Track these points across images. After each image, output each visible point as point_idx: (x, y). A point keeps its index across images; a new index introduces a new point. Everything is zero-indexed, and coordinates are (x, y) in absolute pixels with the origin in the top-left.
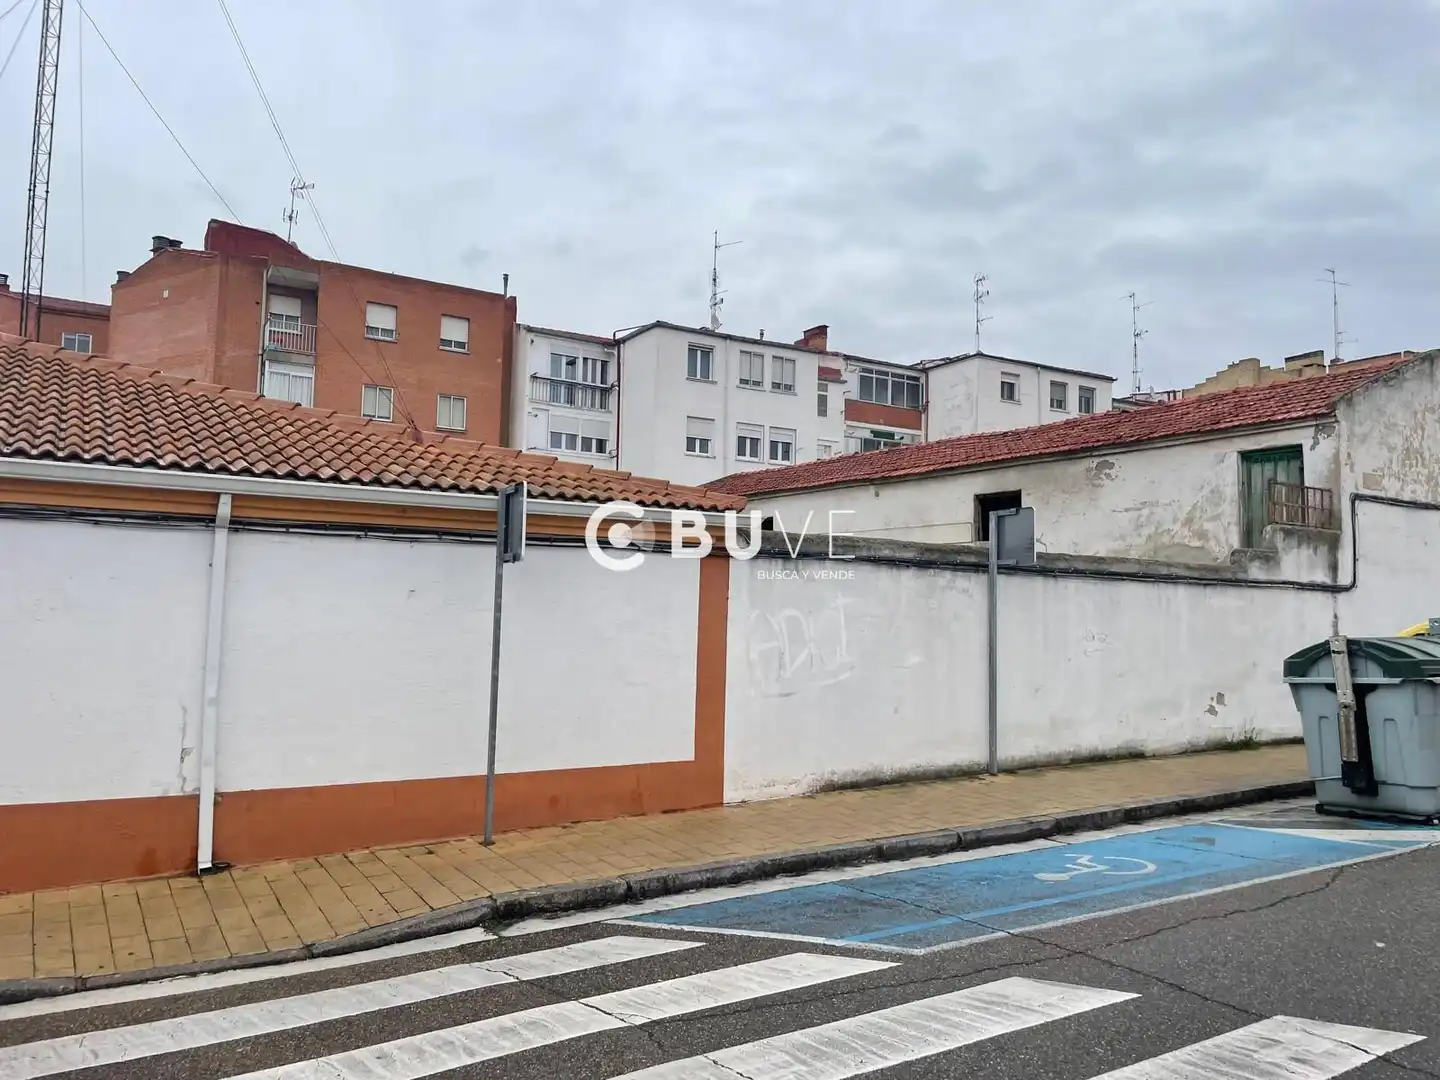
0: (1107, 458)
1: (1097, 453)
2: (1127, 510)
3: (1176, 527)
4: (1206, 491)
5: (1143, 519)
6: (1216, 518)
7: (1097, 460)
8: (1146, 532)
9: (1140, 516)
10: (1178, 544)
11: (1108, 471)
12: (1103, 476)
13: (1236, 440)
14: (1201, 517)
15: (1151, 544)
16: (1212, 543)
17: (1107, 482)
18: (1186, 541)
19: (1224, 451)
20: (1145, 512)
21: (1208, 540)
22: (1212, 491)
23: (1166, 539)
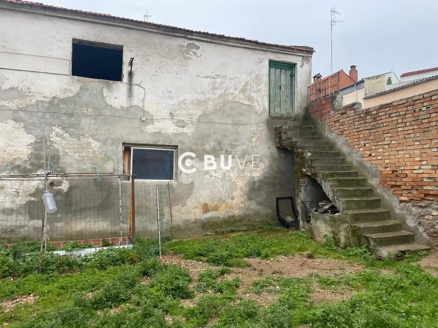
0: (195, 42)
1: (190, 37)
2: (207, 77)
3: (237, 93)
4: (253, 76)
5: (216, 85)
6: (258, 91)
7: (187, 42)
8: (218, 92)
9: (215, 82)
10: (237, 102)
11: (194, 50)
12: (191, 53)
13: (269, 53)
14: (250, 89)
15: (221, 100)
16: (256, 104)
17: (194, 57)
18: (242, 101)
19: (263, 58)
20: (218, 80)
21: (253, 102)
22: (256, 76)
23: (230, 98)
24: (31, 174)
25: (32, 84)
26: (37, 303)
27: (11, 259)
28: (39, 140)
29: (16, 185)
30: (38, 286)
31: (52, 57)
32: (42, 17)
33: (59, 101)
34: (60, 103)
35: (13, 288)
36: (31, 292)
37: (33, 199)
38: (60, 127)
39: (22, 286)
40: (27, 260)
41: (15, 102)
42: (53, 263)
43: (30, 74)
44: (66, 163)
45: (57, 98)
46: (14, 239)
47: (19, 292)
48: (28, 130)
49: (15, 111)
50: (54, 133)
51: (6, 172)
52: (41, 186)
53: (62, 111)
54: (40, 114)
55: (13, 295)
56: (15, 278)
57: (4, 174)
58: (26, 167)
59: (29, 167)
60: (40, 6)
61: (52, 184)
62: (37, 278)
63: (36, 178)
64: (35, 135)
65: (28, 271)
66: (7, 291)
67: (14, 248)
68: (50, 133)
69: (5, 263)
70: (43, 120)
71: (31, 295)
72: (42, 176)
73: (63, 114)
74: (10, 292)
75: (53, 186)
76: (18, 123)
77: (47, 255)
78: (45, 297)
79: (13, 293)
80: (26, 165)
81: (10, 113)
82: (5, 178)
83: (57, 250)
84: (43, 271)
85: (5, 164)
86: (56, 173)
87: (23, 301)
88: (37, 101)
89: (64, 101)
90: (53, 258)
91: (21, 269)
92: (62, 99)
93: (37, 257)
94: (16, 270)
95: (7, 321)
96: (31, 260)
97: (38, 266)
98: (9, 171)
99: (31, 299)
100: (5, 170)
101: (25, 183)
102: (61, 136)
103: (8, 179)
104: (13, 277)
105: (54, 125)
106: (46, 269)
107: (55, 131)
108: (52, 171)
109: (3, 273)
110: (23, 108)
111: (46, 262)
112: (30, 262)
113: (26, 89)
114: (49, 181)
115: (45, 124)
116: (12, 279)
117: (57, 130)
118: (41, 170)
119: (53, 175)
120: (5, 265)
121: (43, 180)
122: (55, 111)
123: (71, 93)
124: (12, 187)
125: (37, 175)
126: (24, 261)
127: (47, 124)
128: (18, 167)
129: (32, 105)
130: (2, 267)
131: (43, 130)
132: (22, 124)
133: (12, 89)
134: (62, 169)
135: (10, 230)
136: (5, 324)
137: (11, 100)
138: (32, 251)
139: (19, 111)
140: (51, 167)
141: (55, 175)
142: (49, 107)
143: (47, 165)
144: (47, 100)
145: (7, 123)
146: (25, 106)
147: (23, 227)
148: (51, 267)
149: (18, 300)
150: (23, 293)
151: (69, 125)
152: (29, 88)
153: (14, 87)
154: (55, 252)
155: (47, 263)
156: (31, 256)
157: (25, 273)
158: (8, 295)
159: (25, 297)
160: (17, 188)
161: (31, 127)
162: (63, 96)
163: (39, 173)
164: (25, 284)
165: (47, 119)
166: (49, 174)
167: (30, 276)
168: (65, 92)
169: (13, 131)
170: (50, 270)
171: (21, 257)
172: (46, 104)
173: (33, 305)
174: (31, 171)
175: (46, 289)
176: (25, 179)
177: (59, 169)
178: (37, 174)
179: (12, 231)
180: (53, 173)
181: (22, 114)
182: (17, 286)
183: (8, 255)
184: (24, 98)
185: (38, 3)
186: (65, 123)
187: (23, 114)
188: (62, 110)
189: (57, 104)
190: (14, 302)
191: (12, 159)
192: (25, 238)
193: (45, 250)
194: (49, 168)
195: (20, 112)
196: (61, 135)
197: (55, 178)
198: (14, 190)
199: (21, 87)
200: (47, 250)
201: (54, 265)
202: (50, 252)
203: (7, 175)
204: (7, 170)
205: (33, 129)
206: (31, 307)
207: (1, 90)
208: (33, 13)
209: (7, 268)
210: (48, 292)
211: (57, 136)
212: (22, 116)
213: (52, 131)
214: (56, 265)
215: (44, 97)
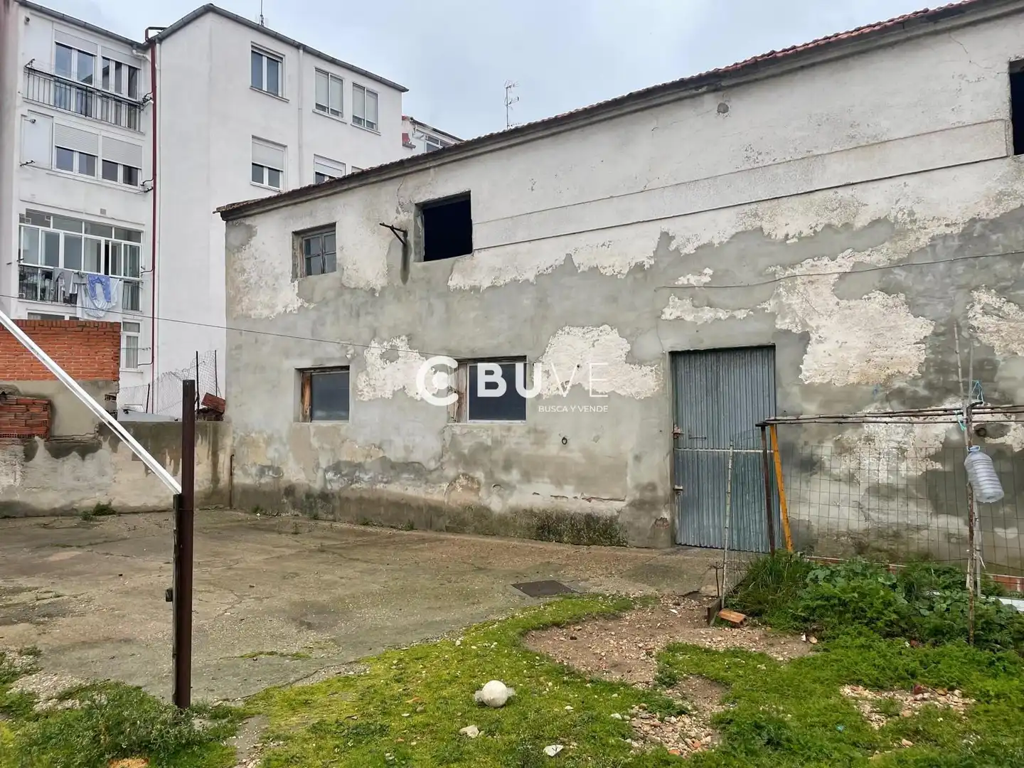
24: (928, 409)
25: (919, 201)
26: (971, 714)
27: (901, 599)
28: (943, 329)
29: (898, 433)
30: (970, 674)
31: (961, 125)
32: (930, 40)
33: (985, 227)
34: (988, 232)
35: (912, 665)
36: (954, 684)
37: (938, 466)
38: (993, 291)
39: (933, 665)
40: (937, 606)
41: (884, 251)
42: (1002, 627)
43: (911, 181)
44: (1014, 379)
45: (980, 220)
46: (901, 555)
47: (926, 677)
48: (914, 308)
49: (886, 270)
50: (978, 307)
51: (875, 404)
52: (955, 437)
53: (994, 251)
54: (942, 266)
55: (914, 681)
56: (913, 642)
57: (871, 409)
58: (915, 392)
59: (923, 392)
60: (922, 17)
61: (981, 432)
62: (966, 654)
63: (940, 419)
64: (931, 318)
65: (944, 635)
66: (900, 667)
67: (905, 574)
68: (968, 308)
69: (890, 604)
70: (948, 281)
71: (957, 692)
72: (956, 412)
73: (998, 258)
74: (907, 671)
75: (985, 436)
76: (892, 296)
77: (985, 603)
78: (991, 707)
79: (913, 675)
80: (917, 389)
81: (874, 278)
82: (874, 419)
83: (1011, 597)
84: (978, 642)
85: (872, 388)
86: (989, 405)
87: (939, 701)
88: (933, 239)
89: (995, 225)
90: (1002, 615)
91: (927, 626)
92: (992, 221)
93: (959, 604)
94: (914, 626)
95: (908, 735)
96: (948, 610)
97: (966, 626)
98: (882, 403)
99: (956, 701)
100: (873, 401)
101: (917, 429)
102: (996, 312)
103: (878, 419)
104: (911, 639)
105: (977, 288)
106: (984, 638)
107: (979, 303)
108: (978, 401)
109: (887, 625)
110: (900, 260)
111: (983, 620)
112: (946, 614)
113: (906, 216)
114: (974, 424)
115: (952, 287)
116: (908, 645)
117: (985, 297)
118: (951, 399)
119: (981, 410)
120: (891, 609)
121: (962, 422)
122: (978, 254)
123: (1015, 199)
124: (888, 438)
125: (945, 410)
126: (931, 608)
127: (960, 287)
128: (900, 392)
129: (922, 250)
130: (885, 612)
131: (951, 304)
132: (902, 297)
133: (875, 222)
134: (1003, 393)
135: (891, 532)
136: (904, 741)
137: (874, 247)
138: (946, 588)
139: (893, 269)
140: (976, 391)
141: (989, 410)
142: (961, 246)
143: (966, 384)
144: (956, 230)
145: (869, 298)
146: (905, 256)
147: (918, 528)
148: (997, 636)
149: (926, 695)
150: (936, 681)
151: (1016, 281)
152: (911, 213)
153: (880, 218)
154: (1005, 601)
155: (986, 622)
156: (945, 599)
157: (936, 635)
158: (903, 679)
159: (941, 692)
160: (899, 440)
161: (922, 301)
162: (995, 211)
163: (947, 406)
164: (938, 663)
165: (959, 276)
166: (973, 406)
167: (949, 645)
168: (999, 201)
169: (884, 314)
170: (996, 642)
171: (924, 598)
172: (954, 241)
173: (964, 718)
174: (928, 401)
175: (991, 686)
176: (915, 419)
177: (996, 395)
178: (943, 407)
179: (897, 535)
180: (982, 405)
181: (900, 275)
182: (921, 662)
183: (894, 587)
184: (902, 237)
185: (918, 13)
186: (1004, 279)
187: (904, 274)
188: (995, 248)
189: (982, 236)
190: (919, 696)
191: (885, 377)
192: (926, 556)
193: (979, 591)
194: (971, 393)
195: (896, 271)
196: (995, 309)
197: (988, 418)
198: (896, 445)
199: (893, 213)
200: (983, 593)
201: (1005, 631)
202: (992, 599)
203: (876, 411)
204: (876, 402)
205: (926, 305)
206: (960, 721)
207: (854, 229)
208: (909, 39)
209: (894, 616)
210: (998, 696)
211: (985, 313)
212: (898, 277)
213: (972, 303)
214: (1010, 633)
215: (947, 225)
